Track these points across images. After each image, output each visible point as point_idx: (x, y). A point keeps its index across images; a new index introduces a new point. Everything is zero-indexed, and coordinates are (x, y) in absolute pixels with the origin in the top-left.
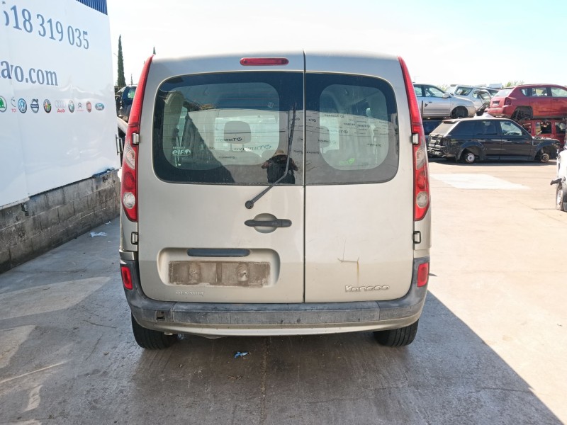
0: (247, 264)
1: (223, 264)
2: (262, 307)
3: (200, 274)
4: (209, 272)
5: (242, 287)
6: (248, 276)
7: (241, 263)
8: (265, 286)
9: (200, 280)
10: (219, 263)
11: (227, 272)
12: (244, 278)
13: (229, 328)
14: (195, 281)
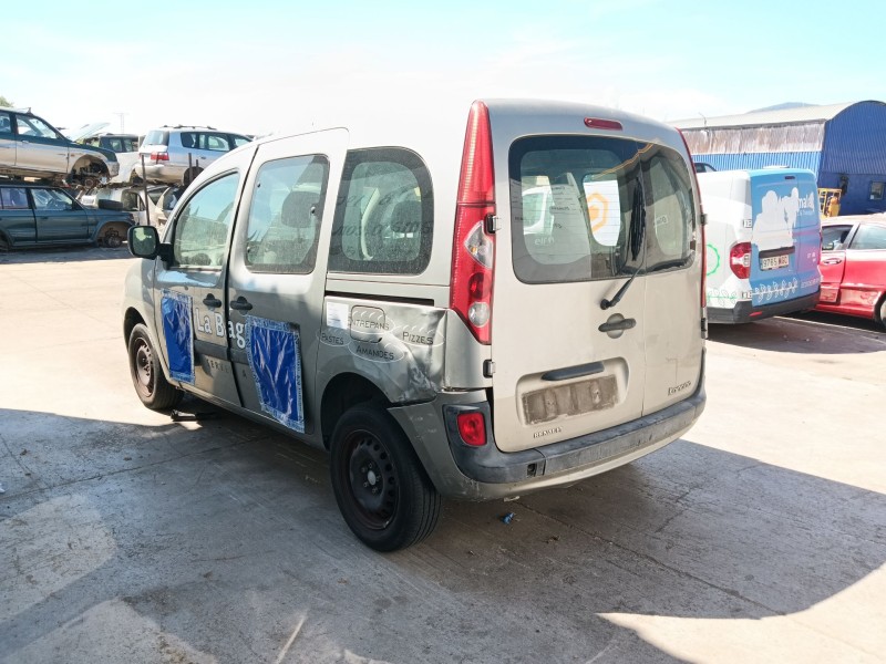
0: (597, 380)
1: (577, 386)
2: (621, 429)
3: (557, 404)
4: (565, 400)
5: (597, 412)
6: (601, 397)
7: (592, 381)
8: (616, 405)
9: (558, 412)
10: (572, 385)
11: (582, 395)
12: (597, 400)
13: (594, 465)
14: (553, 415)
